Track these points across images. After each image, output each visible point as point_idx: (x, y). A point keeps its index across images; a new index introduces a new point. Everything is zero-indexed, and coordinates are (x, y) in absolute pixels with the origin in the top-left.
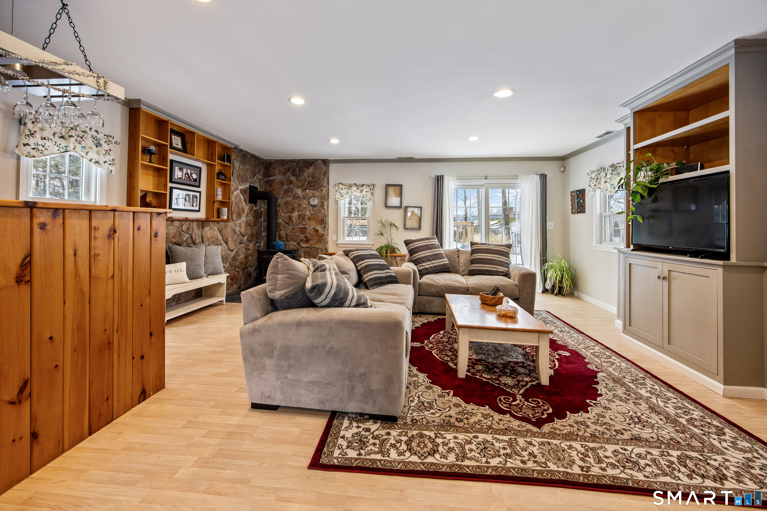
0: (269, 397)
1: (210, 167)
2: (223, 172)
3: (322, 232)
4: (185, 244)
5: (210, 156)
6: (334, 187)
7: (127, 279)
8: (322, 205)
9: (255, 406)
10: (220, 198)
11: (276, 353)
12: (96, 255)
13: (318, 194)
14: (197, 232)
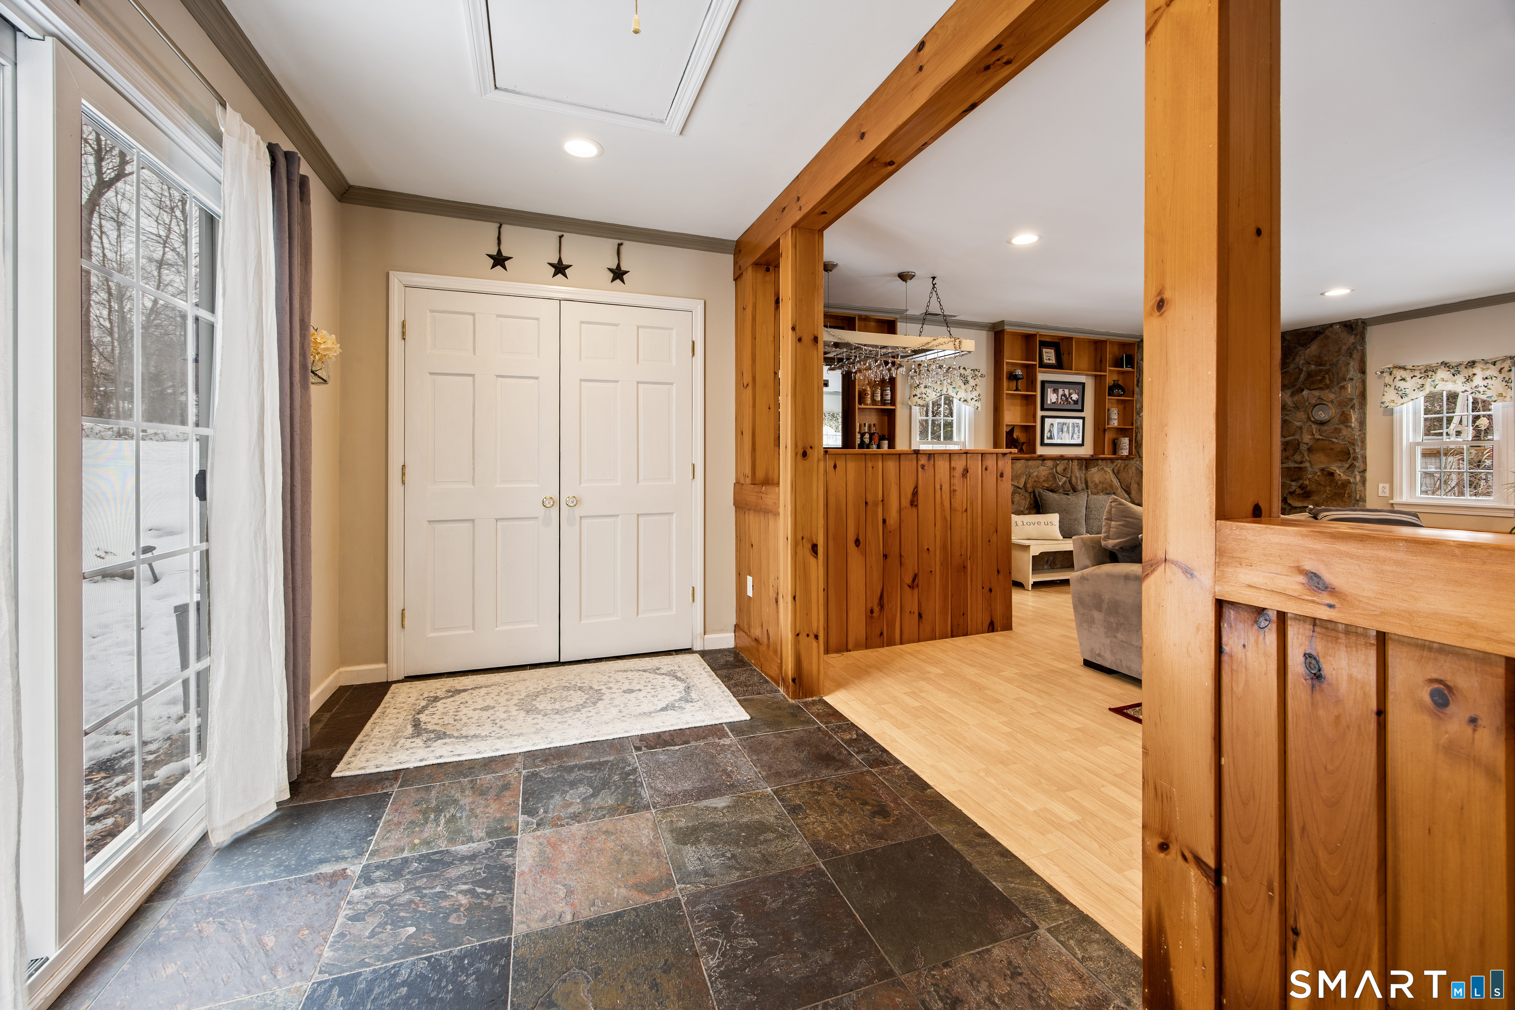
0: (1099, 655)
1: (1099, 380)
2: (1120, 383)
3: (1344, 477)
4: (1061, 490)
5: (1098, 365)
6: (1380, 377)
7: (977, 514)
8: (1345, 420)
9: (1088, 664)
10: (1115, 423)
11: (1105, 606)
12: (955, 491)
13: (1332, 396)
14: (1078, 473)
